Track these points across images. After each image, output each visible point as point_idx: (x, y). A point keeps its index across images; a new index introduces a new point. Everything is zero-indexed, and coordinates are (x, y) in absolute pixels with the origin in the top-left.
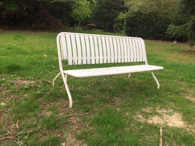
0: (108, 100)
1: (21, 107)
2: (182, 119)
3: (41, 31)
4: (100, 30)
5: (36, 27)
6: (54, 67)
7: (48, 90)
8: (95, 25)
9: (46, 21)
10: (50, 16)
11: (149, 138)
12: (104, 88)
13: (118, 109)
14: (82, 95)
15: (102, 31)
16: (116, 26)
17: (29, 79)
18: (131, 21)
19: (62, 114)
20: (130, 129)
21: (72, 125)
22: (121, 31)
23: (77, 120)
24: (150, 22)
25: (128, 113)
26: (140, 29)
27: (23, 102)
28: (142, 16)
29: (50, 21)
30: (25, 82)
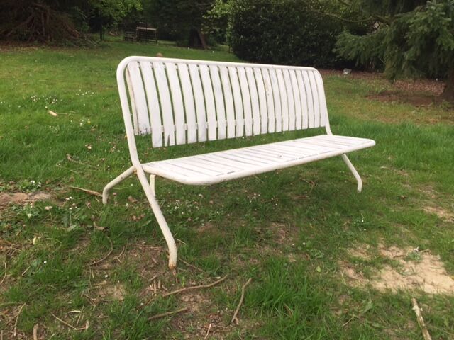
0: (259, 233)
1: (31, 281)
2: (445, 271)
3: (19, 44)
4: (167, 42)
5: (6, 33)
6: (90, 147)
7: (93, 217)
8: (155, 30)
9: (30, 17)
10: (41, 6)
11: (397, 333)
12: (238, 199)
13: (291, 258)
14: (191, 224)
15: (174, 45)
16: (207, 33)
17: (31, 187)
18: (245, 23)
19: (153, 288)
20: (343, 314)
21: (193, 318)
22: (217, 45)
23: (200, 302)
24: (289, 24)
25: (321, 268)
26: (266, 40)
27: (35, 263)
28: (270, 10)
29: (43, 18)
30: (20, 196)
